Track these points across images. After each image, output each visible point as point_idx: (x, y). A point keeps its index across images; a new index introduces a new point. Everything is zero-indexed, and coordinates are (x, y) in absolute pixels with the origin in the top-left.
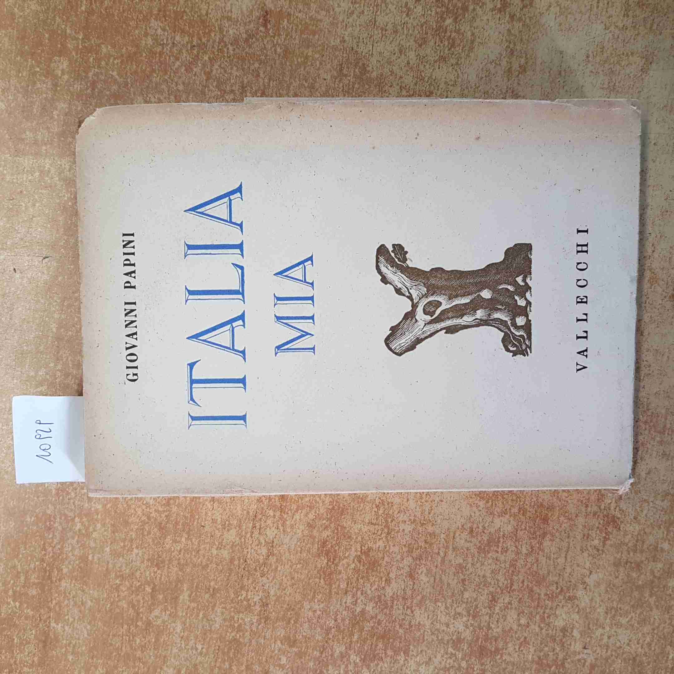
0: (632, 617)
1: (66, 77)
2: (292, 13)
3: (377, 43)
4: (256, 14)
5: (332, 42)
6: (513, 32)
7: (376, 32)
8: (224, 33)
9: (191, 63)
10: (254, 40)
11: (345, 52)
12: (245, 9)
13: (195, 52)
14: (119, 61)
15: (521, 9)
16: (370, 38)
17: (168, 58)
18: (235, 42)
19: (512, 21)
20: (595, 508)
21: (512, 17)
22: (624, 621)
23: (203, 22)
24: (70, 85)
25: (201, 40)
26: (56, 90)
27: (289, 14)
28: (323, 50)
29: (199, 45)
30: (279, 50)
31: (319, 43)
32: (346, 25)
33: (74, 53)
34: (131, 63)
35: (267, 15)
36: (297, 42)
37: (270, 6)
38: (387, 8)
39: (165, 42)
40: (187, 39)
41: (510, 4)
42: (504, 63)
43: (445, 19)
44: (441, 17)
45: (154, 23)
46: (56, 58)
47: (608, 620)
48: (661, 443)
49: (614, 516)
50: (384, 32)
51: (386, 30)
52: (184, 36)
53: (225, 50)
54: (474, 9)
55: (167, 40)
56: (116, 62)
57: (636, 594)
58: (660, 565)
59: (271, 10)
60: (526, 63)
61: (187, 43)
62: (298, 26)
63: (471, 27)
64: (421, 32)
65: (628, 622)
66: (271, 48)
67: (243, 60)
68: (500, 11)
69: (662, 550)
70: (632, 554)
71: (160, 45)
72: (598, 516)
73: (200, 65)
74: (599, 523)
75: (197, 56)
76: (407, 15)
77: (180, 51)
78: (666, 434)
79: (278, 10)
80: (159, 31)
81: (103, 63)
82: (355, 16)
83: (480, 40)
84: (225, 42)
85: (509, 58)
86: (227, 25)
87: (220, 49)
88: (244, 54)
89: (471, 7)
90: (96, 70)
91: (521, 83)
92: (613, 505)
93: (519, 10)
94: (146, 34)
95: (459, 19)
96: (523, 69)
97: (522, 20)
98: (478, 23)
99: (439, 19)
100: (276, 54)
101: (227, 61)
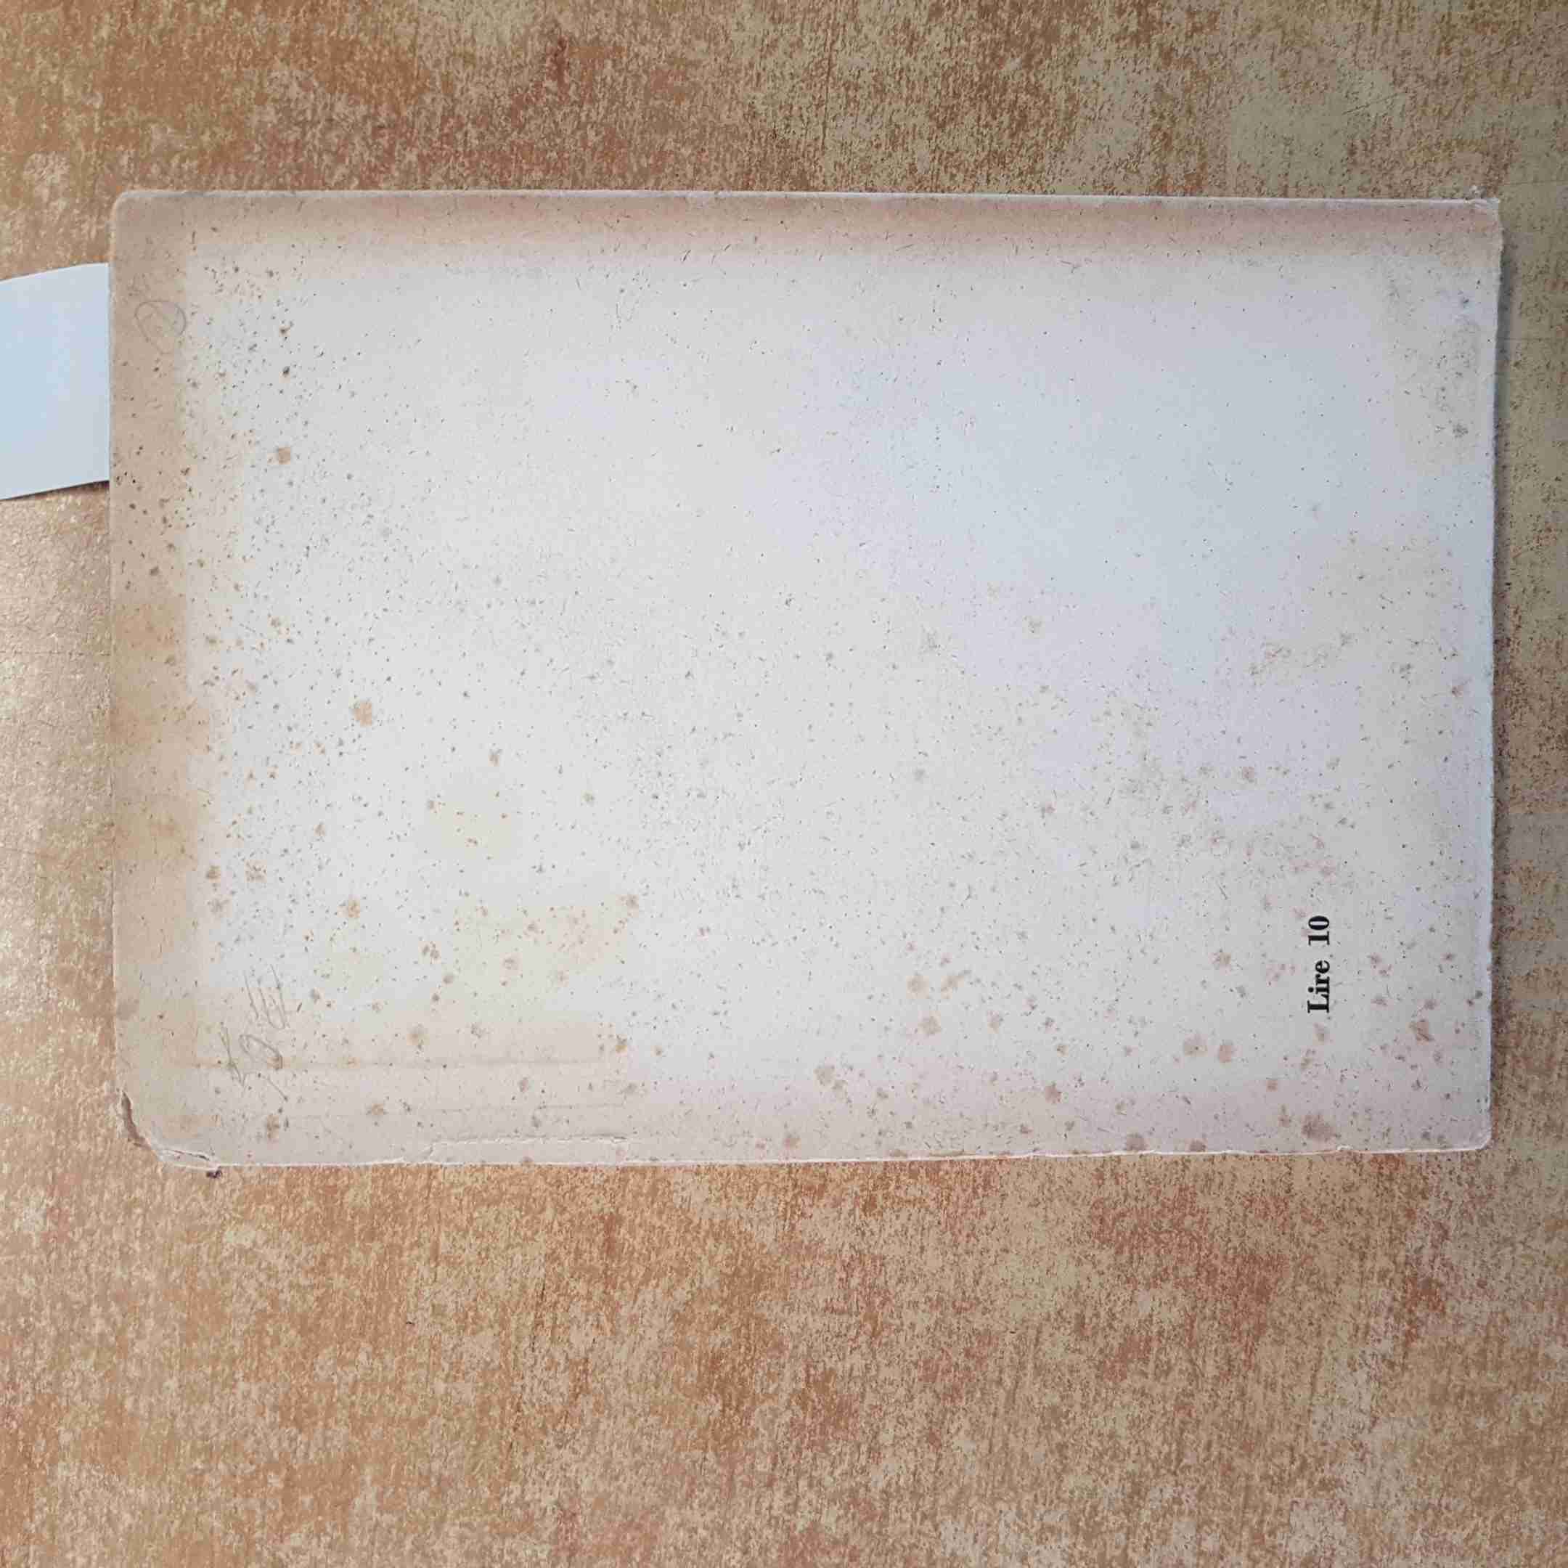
0: (1476, 1529)
1: (61, 204)
2: (625, 45)
3: (834, 119)
4: (535, 46)
5: (724, 117)
6: (1168, 91)
7: (832, 93)
8: (457, 94)
9: (373, 169)
10: (530, 111)
11: (756, 142)
12: (507, 35)
13: (384, 142)
14: (195, 163)
15: (1189, 37)
16: (818, 106)
17: (316, 158)
18: (484, 117)
20: (1383, 1262)
21: (1167, 55)
22: (1457, 1536)
23: (403, 67)
24: (73, 225)
25: (399, 113)
26: (37, 234)
27: (618, 49)
28: (701, 137)
29: (393, 126)
30: (591, 134)
31: (693, 119)
32: (759, 75)
33: (81, 146)
34: (225, 168)
35: (564, 48)
36: (637, 115)
37: (568, 25)
38: (859, 31)
39: (309, 118)
40: (362, 109)
41: (1161, 23)
43: (1003, 59)
44: (993, 56)
45: (280, 71)
46: (37, 158)
47: (1418, 1536)
48: (1542, 1097)
49: (1429, 1281)
50: (851, 93)
51: (857, 88)
52: (357, 103)
53: (459, 136)
55: (314, 111)
56: (185, 166)
57: (1484, 1470)
58: (1542, 1399)
59: (572, 38)
60: (1202, 167)
61: (365, 118)
62: (637, 76)
64: (943, 93)
65: (1466, 1540)
66: (573, 133)
67: (505, 160)
68: (1136, 38)
69: (1548, 1360)
70: (1473, 1375)
71: (297, 124)
72: (1391, 1280)
73: (396, 174)
74: (1394, 1299)
75: (390, 152)
76: (909, 50)
77: (347, 140)
78: (1555, 1076)
80: (294, 90)
81: (155, 170)
82: (779, 52)
83: (1087, 112)
84: (459, 116)
85: (1159, 154)
86: (463, 75)
87: (447, 135)
88: (506, 148)
89: (1066, 31)
92: (1427, 1252)
93: (1182, 38)
94: (261, 99)
95: (1037, 59)
98: (1082, 69)
99: (988, 61)
100: (585, 146)
101: (463, 165)
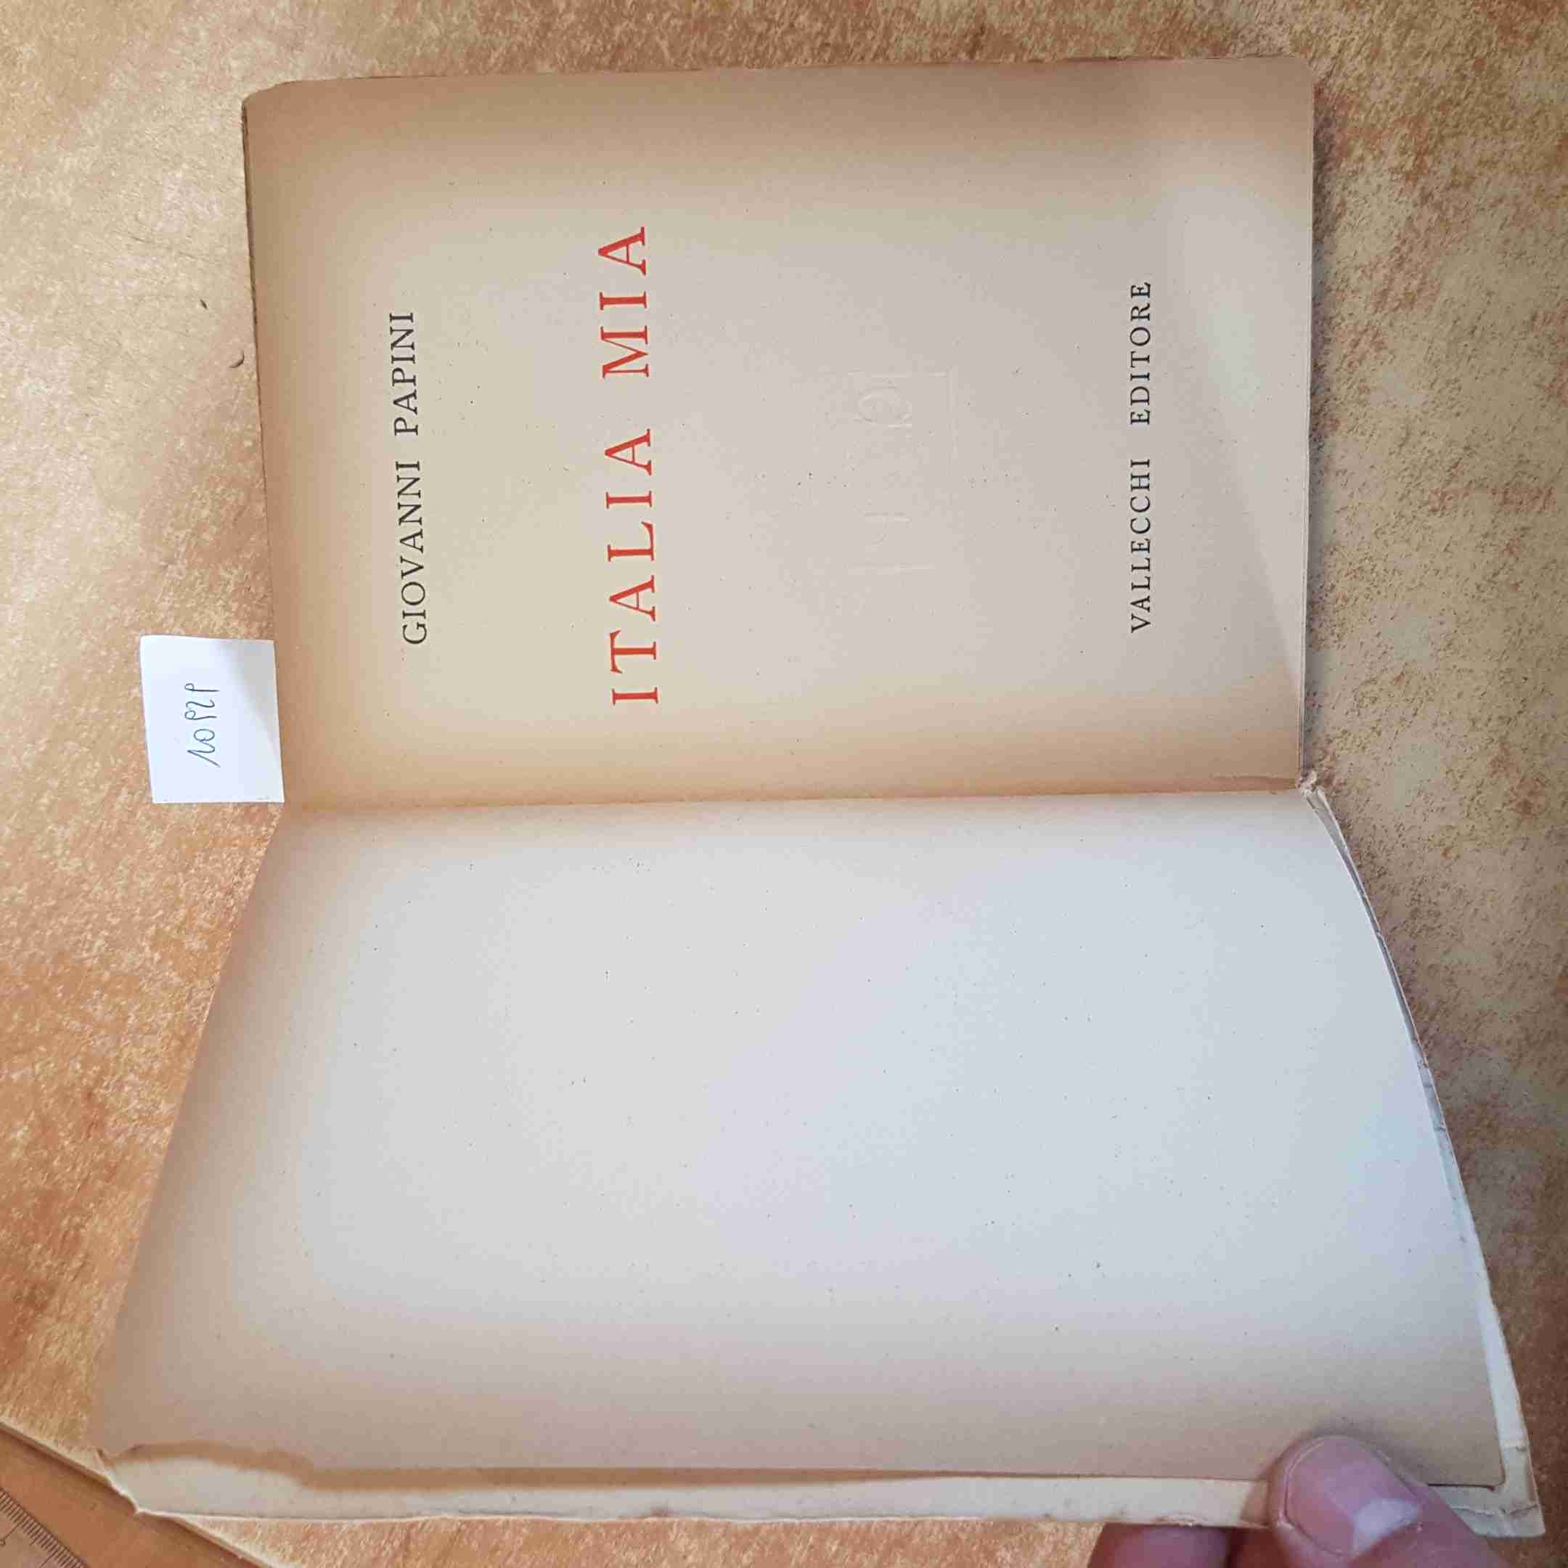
19: (1422, 204)
42: (1379, 276)
54: (1362, 159)
63: (1344, 189)
79: (1005, 32)
90: (632, 26)
91: (1397, 324)
96: (1410, 301)
97: (1441, 209)
